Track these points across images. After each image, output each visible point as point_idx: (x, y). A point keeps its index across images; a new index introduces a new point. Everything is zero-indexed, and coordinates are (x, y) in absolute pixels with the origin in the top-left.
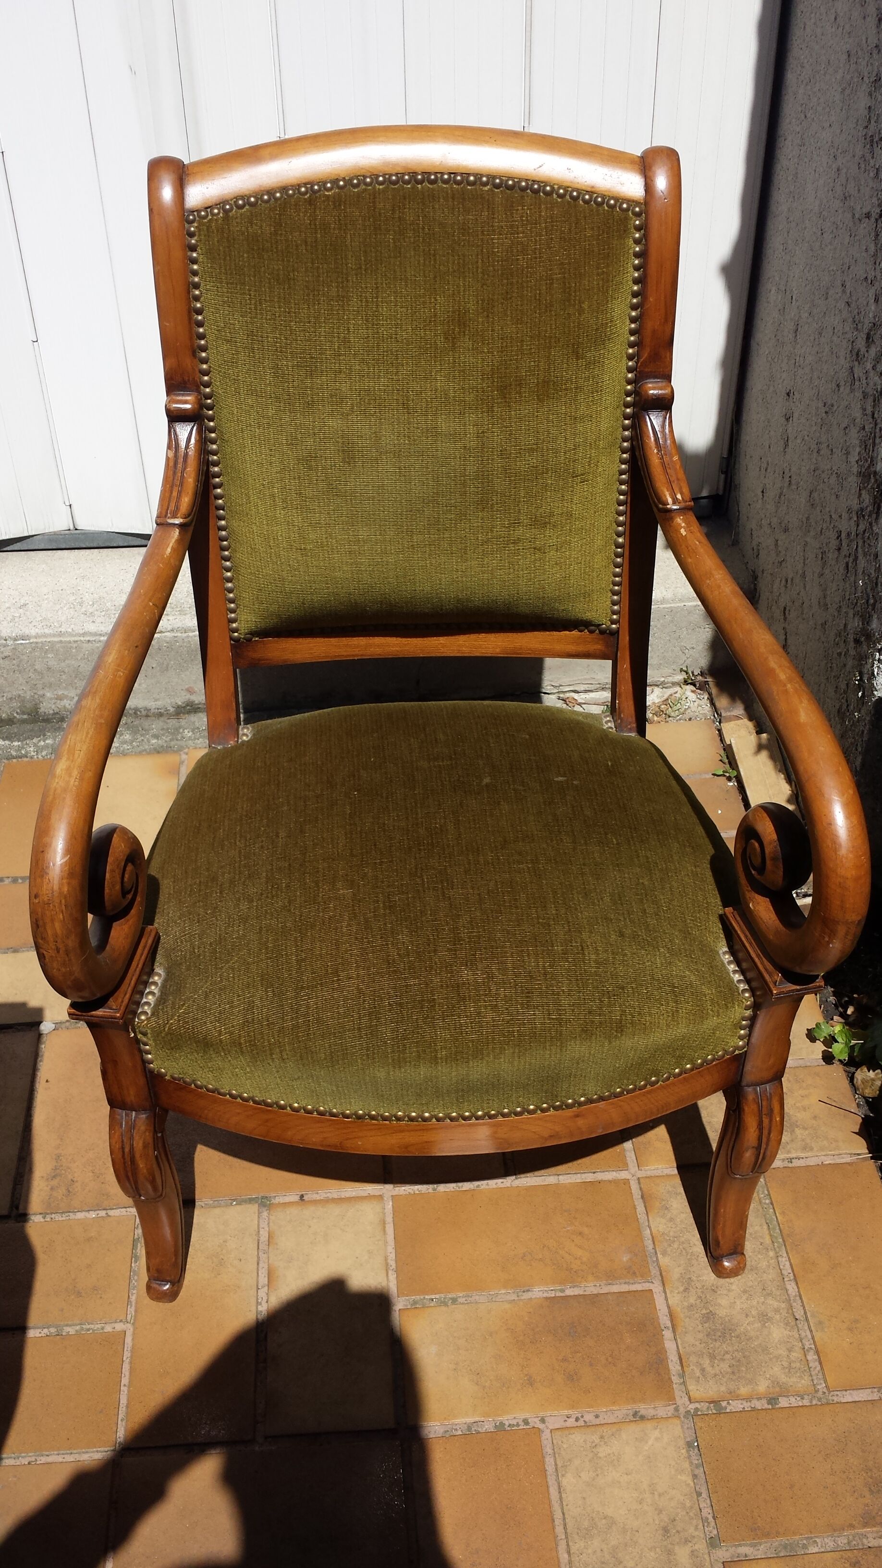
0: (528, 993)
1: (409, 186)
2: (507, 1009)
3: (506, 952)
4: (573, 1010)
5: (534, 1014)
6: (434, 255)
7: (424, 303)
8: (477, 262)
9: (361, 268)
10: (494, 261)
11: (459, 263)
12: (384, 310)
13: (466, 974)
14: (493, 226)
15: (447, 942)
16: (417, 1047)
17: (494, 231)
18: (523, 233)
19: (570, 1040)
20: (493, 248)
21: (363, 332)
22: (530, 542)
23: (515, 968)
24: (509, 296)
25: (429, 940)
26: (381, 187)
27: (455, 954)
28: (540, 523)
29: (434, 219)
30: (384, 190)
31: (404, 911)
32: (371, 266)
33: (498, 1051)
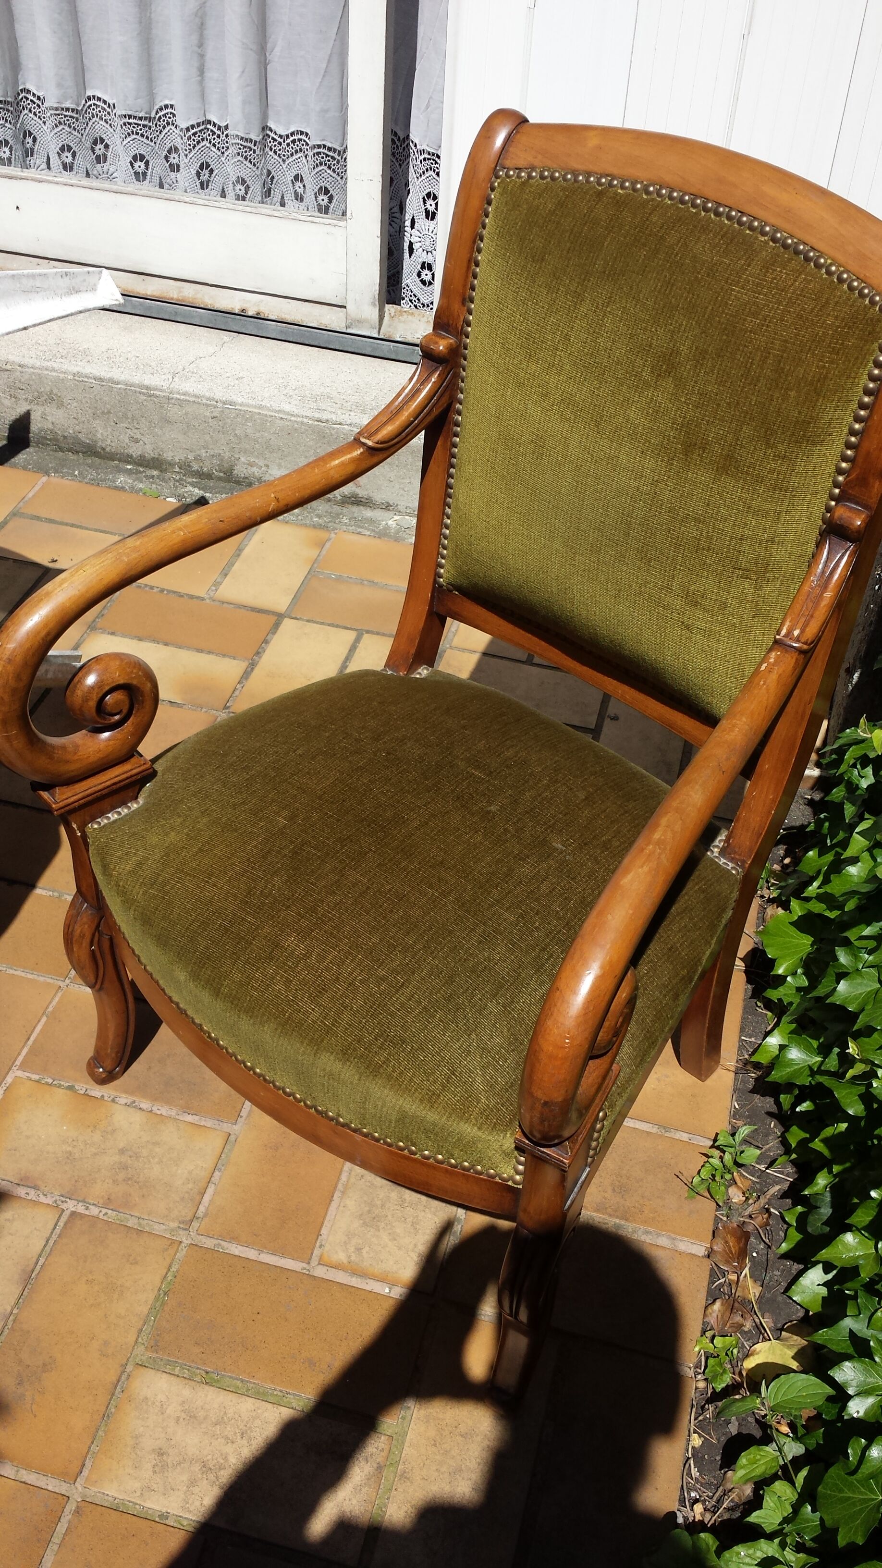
0: (323, 989)
1: (694, 211)
2: (296, 990)
3: (336, 946)
4: (347, 1029)
5: (313, 1010)
6: (673, 285)
7: (645, 329)
8: (707, 308)
9: (604, 272)
10: (723, 312)
11: (690, 302)
12: (608, 321)
13: (291, 941)
14: (740, 277)
15: (304, 906)
16: (212, 972)
17: (738, 282)
18: (765, 295)
19: (327, 1052)
20: (729, 299)
21: (584, 336)
22: (679, 614)
23: (331, 962)
24: (722, 354)
25: (293, 895)
26: (669, 202)
27: (299, 920)
28: (693, 600)
29: (691, 250)
30: (669, 207)
31: (301, 862)
32: (614, 274)
33: (265, 1018)
